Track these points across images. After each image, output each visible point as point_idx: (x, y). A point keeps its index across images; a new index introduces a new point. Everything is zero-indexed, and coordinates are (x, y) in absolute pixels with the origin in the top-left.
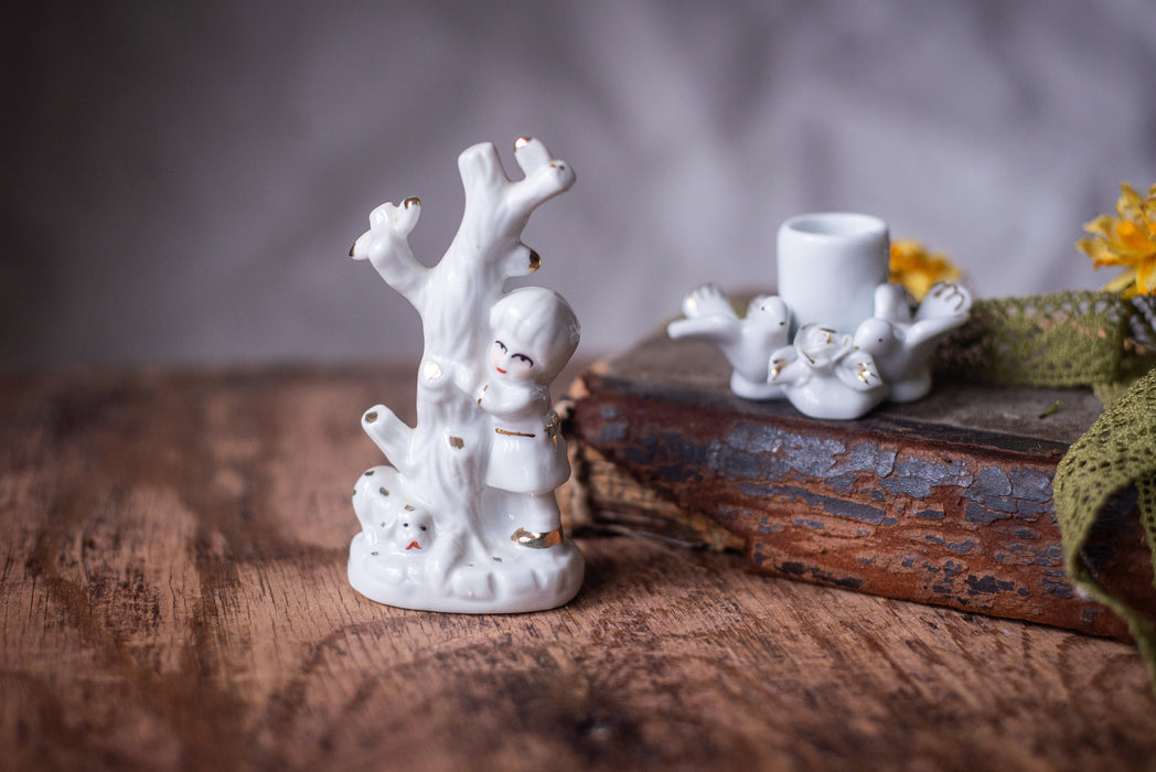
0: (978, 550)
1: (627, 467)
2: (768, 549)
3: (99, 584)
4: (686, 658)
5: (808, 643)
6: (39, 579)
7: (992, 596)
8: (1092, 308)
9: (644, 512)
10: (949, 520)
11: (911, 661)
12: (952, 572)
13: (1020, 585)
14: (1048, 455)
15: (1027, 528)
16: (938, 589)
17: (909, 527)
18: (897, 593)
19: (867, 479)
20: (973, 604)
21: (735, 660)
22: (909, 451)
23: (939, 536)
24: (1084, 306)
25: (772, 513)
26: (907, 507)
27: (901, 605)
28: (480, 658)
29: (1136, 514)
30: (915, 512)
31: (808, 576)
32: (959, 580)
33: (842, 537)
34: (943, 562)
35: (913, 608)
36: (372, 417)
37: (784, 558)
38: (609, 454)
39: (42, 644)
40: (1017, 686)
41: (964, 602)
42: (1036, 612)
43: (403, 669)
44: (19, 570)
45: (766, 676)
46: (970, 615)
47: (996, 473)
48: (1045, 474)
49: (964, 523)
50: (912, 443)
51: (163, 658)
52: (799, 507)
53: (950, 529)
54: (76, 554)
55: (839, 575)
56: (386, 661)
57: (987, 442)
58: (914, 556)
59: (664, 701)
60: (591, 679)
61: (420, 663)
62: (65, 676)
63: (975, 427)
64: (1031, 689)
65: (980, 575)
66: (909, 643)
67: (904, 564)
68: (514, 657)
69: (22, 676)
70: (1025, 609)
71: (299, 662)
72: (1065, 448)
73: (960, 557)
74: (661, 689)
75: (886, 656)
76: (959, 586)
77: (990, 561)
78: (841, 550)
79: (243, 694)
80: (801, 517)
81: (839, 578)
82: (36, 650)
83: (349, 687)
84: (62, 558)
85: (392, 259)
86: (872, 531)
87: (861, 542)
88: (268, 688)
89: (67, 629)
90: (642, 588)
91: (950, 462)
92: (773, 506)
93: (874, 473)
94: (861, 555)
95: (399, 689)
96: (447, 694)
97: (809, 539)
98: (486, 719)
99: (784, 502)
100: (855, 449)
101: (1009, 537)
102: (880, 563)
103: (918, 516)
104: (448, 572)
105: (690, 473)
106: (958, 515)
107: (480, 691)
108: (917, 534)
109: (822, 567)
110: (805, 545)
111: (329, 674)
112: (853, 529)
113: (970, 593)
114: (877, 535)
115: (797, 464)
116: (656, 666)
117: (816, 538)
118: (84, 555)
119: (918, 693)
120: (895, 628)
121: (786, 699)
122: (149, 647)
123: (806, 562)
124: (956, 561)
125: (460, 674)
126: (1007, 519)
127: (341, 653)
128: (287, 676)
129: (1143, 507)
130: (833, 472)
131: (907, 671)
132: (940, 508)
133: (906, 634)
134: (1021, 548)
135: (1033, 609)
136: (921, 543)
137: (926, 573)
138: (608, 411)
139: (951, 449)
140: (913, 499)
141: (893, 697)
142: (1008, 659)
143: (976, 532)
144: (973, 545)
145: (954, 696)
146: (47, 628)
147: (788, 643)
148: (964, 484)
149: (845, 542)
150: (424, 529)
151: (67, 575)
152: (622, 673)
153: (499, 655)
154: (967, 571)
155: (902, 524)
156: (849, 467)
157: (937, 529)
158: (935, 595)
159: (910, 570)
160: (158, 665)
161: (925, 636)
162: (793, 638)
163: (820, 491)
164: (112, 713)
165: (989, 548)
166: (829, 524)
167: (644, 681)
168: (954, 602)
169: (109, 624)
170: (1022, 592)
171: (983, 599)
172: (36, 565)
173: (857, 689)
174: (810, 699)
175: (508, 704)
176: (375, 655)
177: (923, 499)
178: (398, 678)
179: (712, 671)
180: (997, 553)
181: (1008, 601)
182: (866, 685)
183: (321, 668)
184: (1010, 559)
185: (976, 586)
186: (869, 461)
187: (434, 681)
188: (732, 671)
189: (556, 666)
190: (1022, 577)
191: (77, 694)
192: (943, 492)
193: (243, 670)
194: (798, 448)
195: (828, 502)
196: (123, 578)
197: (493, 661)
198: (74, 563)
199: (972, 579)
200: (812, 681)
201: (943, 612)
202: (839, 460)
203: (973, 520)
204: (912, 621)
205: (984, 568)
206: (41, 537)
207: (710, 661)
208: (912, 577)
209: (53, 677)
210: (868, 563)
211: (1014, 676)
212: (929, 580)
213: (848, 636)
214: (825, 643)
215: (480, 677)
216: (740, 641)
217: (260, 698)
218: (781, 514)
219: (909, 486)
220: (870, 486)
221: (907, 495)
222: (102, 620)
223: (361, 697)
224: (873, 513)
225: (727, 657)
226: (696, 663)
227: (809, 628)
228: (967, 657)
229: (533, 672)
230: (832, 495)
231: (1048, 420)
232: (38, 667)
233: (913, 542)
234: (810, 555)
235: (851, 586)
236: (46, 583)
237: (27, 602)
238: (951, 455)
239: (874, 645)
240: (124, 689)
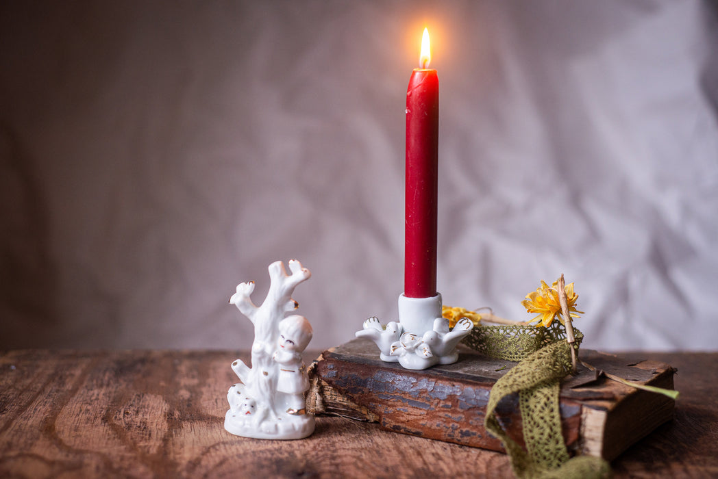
0: (463, 420)
1: (336, 388)
2: (388, 420)
3: (129, 426)
4: (346, 456)
5: (394, 453)
6: (106, 424)
7: (468, 438)
8: (524, 331)
9: (344, 406)
10: (453, 408)
11: (431, 459)
12: (454, 429)
13: (479, 433)
14: (490, 383)
15: (481, 411)
16: (449, 435)
17: (439, 411)
18: (434, 437)
19: (424, 393)
20: (462, 441)
21: (364, 456)
22: (439, 381)
23: (450, 414)
24: (521, 331)
25: (389, 406)
26: (438, 403)
27: (436, 442)
28: (268, 453)
29: (518, 405)
30: (441, 405)
31: (402, 431)
32: (457, 432)
33: (415, 415)
34: (451, 425)
35: (440, 443)
36: (235, 364)
37: (393, 423)
38: (330, 383)
39: (107, 444)
40: (467, 468)
41: (459, 440)
42: (484, 444)
43: (239, 456)
44: (99, 421)
45: (373, 462)
46: (462, 446)
47: (470, 389)
48: (488, 390)
49: (459, 409)
50: (441, 379)
51: (151, 449)
52: (399, 403)
53: (454, 412)
54: (121, 416)
55: (414, 430)
56: (233, 453)
57: (470, 379)
58: (441, 422)
59: (333, 468)
60: (307, 461)
61: (245, 454)
62: (114, 453)
63: (468, 374)
64: (472, 469)
65: (464, 430)
66: (433, 454)
67: (437, 426)
68: (281, 453)
69: (98, 453)
70: (481, 443)
71: (201, 452)
72: (496, 381)
73: (457, 423)
74: (331, 464)
75: (422, 457)
76: (457, 435)
77: (468, 424)
78: (414, 420)
79: (178, 461)
80: (400, 407)
81: (414, 431)
82: (104, 445)
83: (217, 460)
84: (116, 417)
85: (243, 304)
86: (425, 412)
87: (422, 417)
88: (188, 459)
89: (116, 439)
90: (338, 433)
91: (454, 385)
92: (390, 403)
93: (426, 390)
94: (421, 422)
95: (235, 461)
96: (253, 463)
97: (403, 416)
98: (265, 471)
99: (394, 402)
100: (420, 381)
101: (474, 415)
102: (428, 425)
103: (442, 407)
104: (260, 423)
105: (360, 390)
106: (456, 406)
107: (265, 463)
108: (441, 414)
109: (407, 427)
110: (401, 418)
111: (211, 456)
112: (419, 412)
113: (461, 437)
114: (427, 414)
115: (399, 387)
116: (333, 458)
117: (405, 415)
118: (124, 417)
119: (428, 468)
120: (430, 449)
121: (378, 469)
122: (145, 446)
123: (402, 425)
124: (456, 424)
125: (259, 457)
126: (474, 408)
127: (217, 450)
128: (195, 456)
129: (521, 403)
130: (412, 390)
131: (427, 461)
132: (450, 404)
133: (434, 451)
134: (479, 419)
135: (483, 443)
136: (444, 418)
137: (445, 429)
138: (330, 365)
139: (455, 381)
140: (440, 400)
141: (419, 470)
142: (468, 460)
143: (463, 413)
144: (461, 418)
145: (442, 470)
146: (109, 439)
147: (387, 452)
148: (458, 394)
149: (415, 417)
150: (252, 407)
151: (117, 423)
152: (320, 459)
153: (276, 452)
154: (460, 428)
155: (437, 410)
156: (418, 388)
157: (449, 412)
158: (449, 438)
159: (439, 428)
160: (148, 452)
161: (440, 452)
162: (389, 451)
163: (407, 397)
164: (130, 465)
165: (467, 419)
166: (410, 410)
167: (328, 462)
168: (455, 441)
169: (132, 438)
170: (480, 437)
171: (466, 439)
172: (106, 419)
173: (406, 466)
174: (387, 469)
175: (274, 467)
176: (229, 452)
177: (444, 400)
178: (236, 458)
179: (354, 460)
180: (470, 421)
181: (475, 440)
182: (410, 466)
183: (208, 454)
184: (475, 424)
185: (464, 434)
186: (425, 385)
187: (249, 459)
188: (361, 460)
189: (296, 456)
190: (479, 431)
191: (118, 459)
192: (451, 397)
193: (179, 454)
194: (399, 380)
195: (410, 401)
196: (138, 424)
197: (273, 454)
198: (120, 419)
199: (461, 432)
200: (389, 464)
201: (452, 444)
202: (414, 385)
203: (462, 408)
204: (438, 447)
205: (466, 427)
206: (108, 410)
207: (354, 457)
208: (440, 431)
209: (110, 454)
210: (424, 425)
211: (468, 465)
212: (446, 432)
213: (411, 451)
214: (401, 453)
215: (266, 459)
216: (369, 451)
217: (184, 462)
218: (393, 406)
219: (439, 395)
220: (425, 395)
221: (438, 398)
222: (129, 437)
223: (221, 463)
224: (426, 405)
225: (361, 455)
226: (349, 457)
227: (397, 448)
228: (454, 459)
229: (287, 458)
230: (411, 399)
231: (498, 372)
232: (104, 451)
233: (440, 417)
234: (403, 422)
235: (418, 434)
236: (109, 425)
237: (101, 431)
238: (455, 383)
239: (419, 454)
240: (135, 458)
